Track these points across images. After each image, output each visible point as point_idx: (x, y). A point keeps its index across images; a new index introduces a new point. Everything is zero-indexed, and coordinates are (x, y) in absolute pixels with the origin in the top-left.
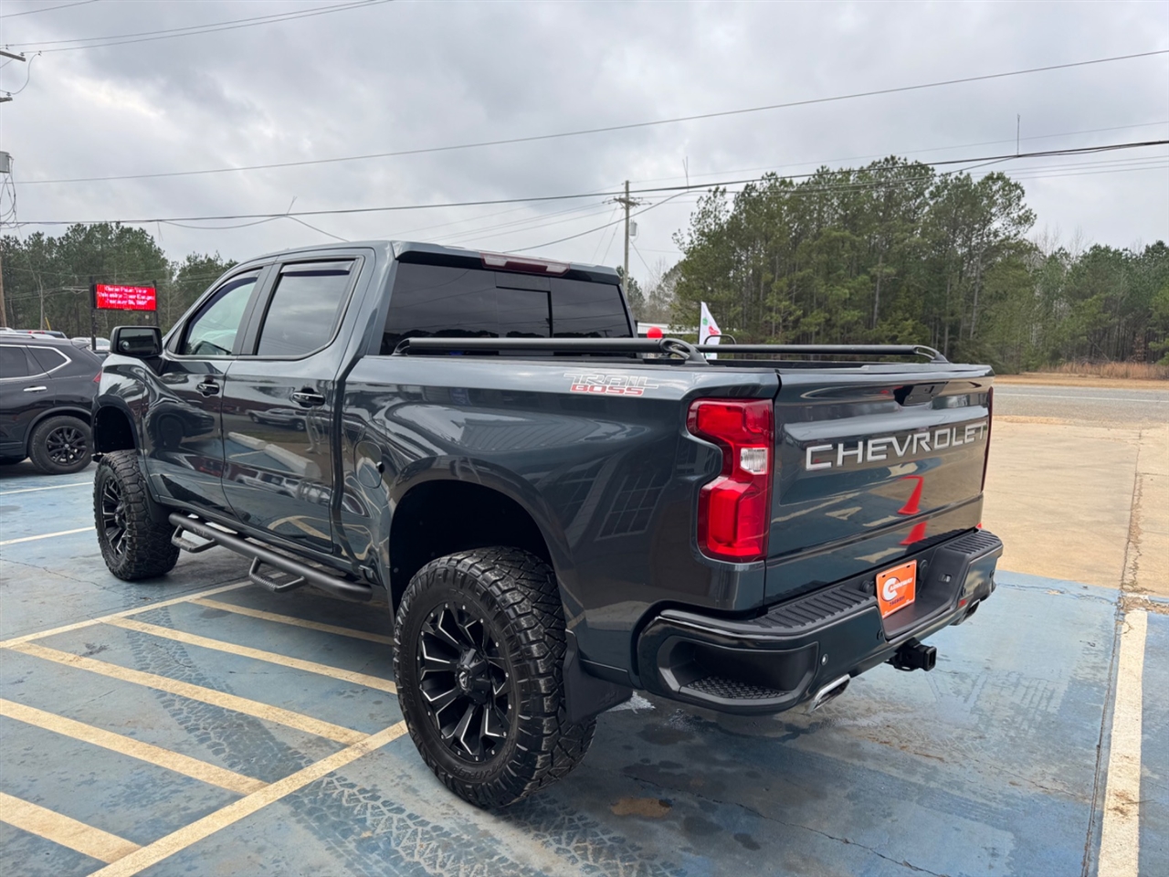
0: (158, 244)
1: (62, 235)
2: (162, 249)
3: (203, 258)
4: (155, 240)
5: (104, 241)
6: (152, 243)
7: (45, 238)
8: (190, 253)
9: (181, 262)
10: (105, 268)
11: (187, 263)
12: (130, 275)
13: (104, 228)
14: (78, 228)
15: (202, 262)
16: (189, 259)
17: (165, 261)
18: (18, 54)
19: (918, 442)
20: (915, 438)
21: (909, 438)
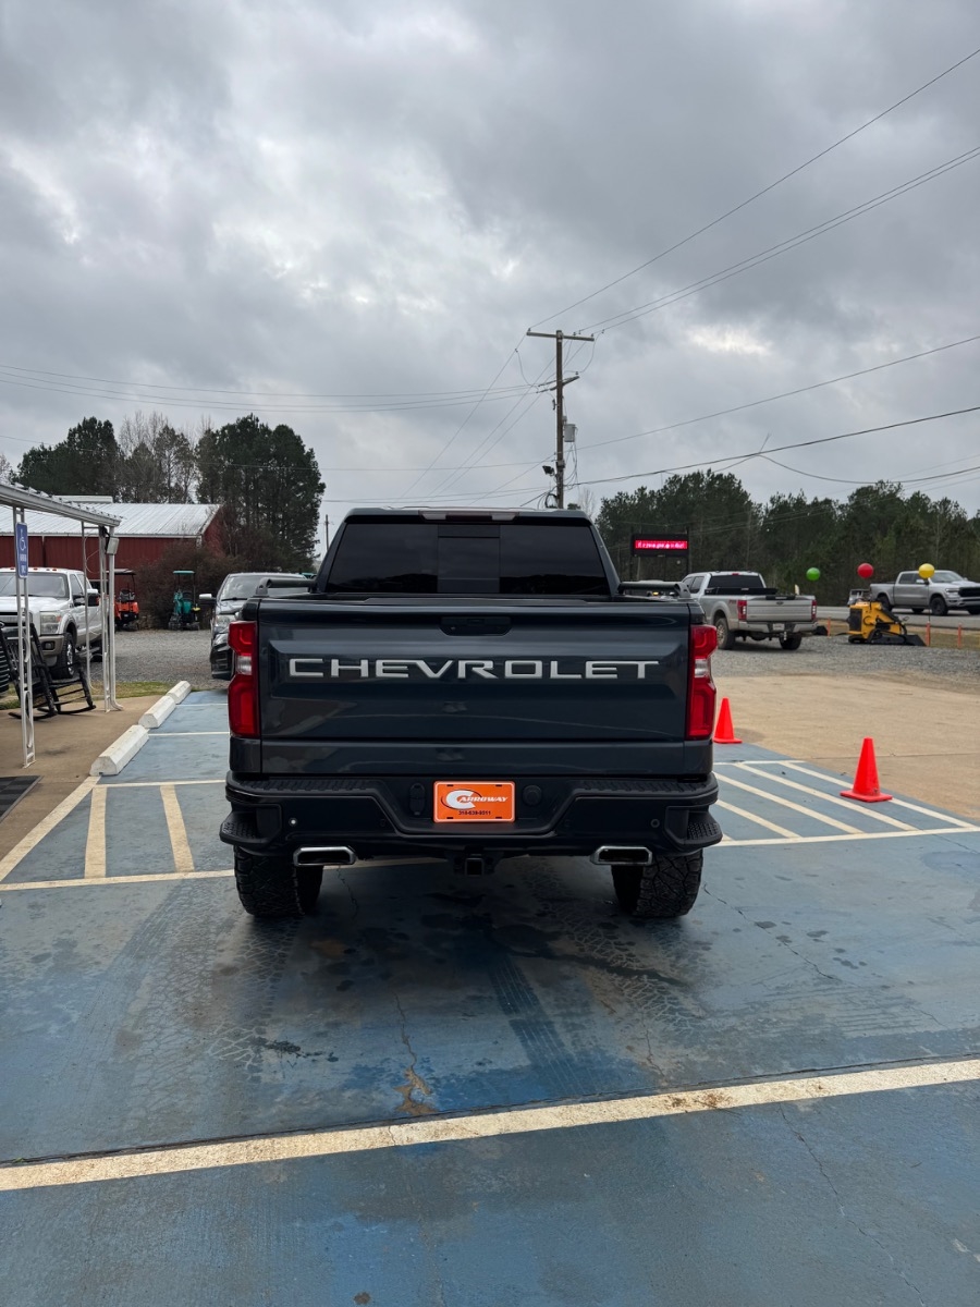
0: (745, 487)
1: (661, 487)
2: (748, 492)
3: (786, 498)
4: (742, 484)
5: (696, 489)
6: (740, 487)
7: (647, 492)
8: (774, 494)
9: (764, 504)
10: (694, 515)
11: (770, 505)
12: (714, 521)
13: (697, 477)
14: (675, 480)
15: (786, 502)
16: (772, 500)
17: (750, 503)
18: (589, 336)
19: (468, 668)
20: (462, 665)
21: (449, 663)
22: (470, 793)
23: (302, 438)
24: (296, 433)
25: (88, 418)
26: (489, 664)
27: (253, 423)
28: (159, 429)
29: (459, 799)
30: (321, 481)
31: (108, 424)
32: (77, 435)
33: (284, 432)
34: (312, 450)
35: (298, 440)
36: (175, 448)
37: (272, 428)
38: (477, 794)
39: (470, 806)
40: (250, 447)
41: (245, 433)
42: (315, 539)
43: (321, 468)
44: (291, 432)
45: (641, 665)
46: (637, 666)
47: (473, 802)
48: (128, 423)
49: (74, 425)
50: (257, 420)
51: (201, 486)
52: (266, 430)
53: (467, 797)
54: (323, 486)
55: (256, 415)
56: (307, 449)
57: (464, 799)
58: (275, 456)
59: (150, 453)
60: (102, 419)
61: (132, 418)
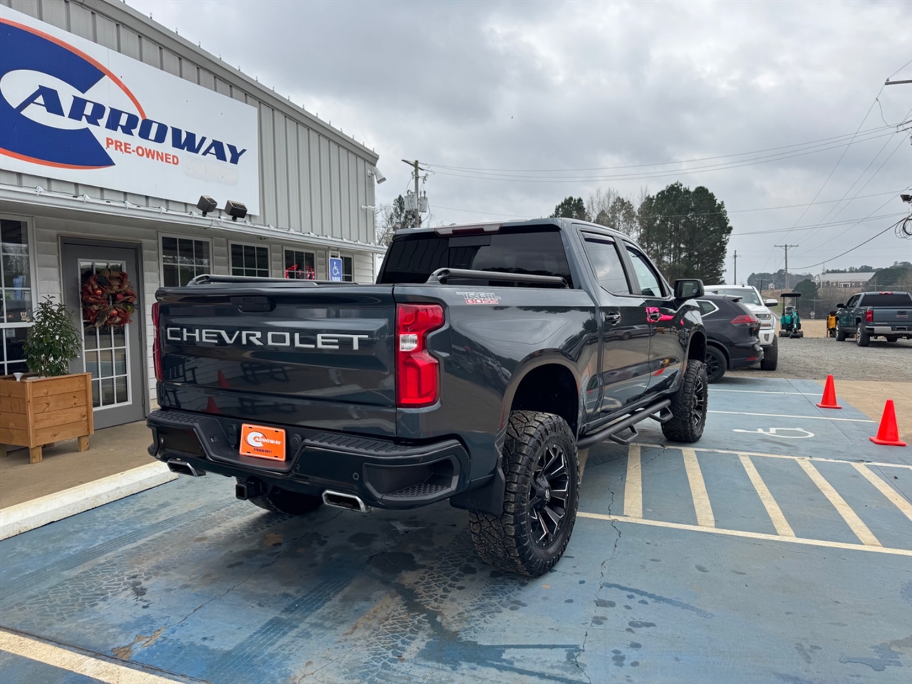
19: (248, 336)
20: (244, 333)
21: (238, 332)
22: (260, 435)
23: (715, 195)
24: (710, 192)
25: (568, 198)
26: (259, 334)
27: (678, 187)
28: (612, 200)
29: (255, 438)
30: (729, 225)
31: (580, 200)
32: (560, 209)
33: (702, 191)
34: (722, 202)
35: (712, 196)
36: (624, 211)
37: (692, 189)
38: (265, 436)
39: (260, 445)
40: (674, 205)
41: (673, 195)
42: (723, 269)
43: (729, 216)
44: (707, 190)
45: (356, 338)
46: (352, 339)
47: (263, 443)
48: (591, 198)
49: (559, 203)
50: (681, 185)
51: (641, 236)
52: (687, 192)
53: (259, 438)
54: (731, 228)
55: (680, 182)
56: (718, 202)
57: (257, 439)
58: (693, 210)
59: (608, 216)
60: (576, 197)
61: (595, 194)
